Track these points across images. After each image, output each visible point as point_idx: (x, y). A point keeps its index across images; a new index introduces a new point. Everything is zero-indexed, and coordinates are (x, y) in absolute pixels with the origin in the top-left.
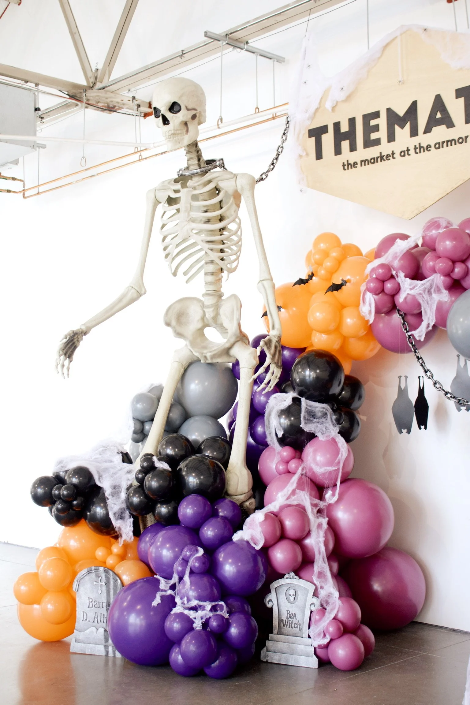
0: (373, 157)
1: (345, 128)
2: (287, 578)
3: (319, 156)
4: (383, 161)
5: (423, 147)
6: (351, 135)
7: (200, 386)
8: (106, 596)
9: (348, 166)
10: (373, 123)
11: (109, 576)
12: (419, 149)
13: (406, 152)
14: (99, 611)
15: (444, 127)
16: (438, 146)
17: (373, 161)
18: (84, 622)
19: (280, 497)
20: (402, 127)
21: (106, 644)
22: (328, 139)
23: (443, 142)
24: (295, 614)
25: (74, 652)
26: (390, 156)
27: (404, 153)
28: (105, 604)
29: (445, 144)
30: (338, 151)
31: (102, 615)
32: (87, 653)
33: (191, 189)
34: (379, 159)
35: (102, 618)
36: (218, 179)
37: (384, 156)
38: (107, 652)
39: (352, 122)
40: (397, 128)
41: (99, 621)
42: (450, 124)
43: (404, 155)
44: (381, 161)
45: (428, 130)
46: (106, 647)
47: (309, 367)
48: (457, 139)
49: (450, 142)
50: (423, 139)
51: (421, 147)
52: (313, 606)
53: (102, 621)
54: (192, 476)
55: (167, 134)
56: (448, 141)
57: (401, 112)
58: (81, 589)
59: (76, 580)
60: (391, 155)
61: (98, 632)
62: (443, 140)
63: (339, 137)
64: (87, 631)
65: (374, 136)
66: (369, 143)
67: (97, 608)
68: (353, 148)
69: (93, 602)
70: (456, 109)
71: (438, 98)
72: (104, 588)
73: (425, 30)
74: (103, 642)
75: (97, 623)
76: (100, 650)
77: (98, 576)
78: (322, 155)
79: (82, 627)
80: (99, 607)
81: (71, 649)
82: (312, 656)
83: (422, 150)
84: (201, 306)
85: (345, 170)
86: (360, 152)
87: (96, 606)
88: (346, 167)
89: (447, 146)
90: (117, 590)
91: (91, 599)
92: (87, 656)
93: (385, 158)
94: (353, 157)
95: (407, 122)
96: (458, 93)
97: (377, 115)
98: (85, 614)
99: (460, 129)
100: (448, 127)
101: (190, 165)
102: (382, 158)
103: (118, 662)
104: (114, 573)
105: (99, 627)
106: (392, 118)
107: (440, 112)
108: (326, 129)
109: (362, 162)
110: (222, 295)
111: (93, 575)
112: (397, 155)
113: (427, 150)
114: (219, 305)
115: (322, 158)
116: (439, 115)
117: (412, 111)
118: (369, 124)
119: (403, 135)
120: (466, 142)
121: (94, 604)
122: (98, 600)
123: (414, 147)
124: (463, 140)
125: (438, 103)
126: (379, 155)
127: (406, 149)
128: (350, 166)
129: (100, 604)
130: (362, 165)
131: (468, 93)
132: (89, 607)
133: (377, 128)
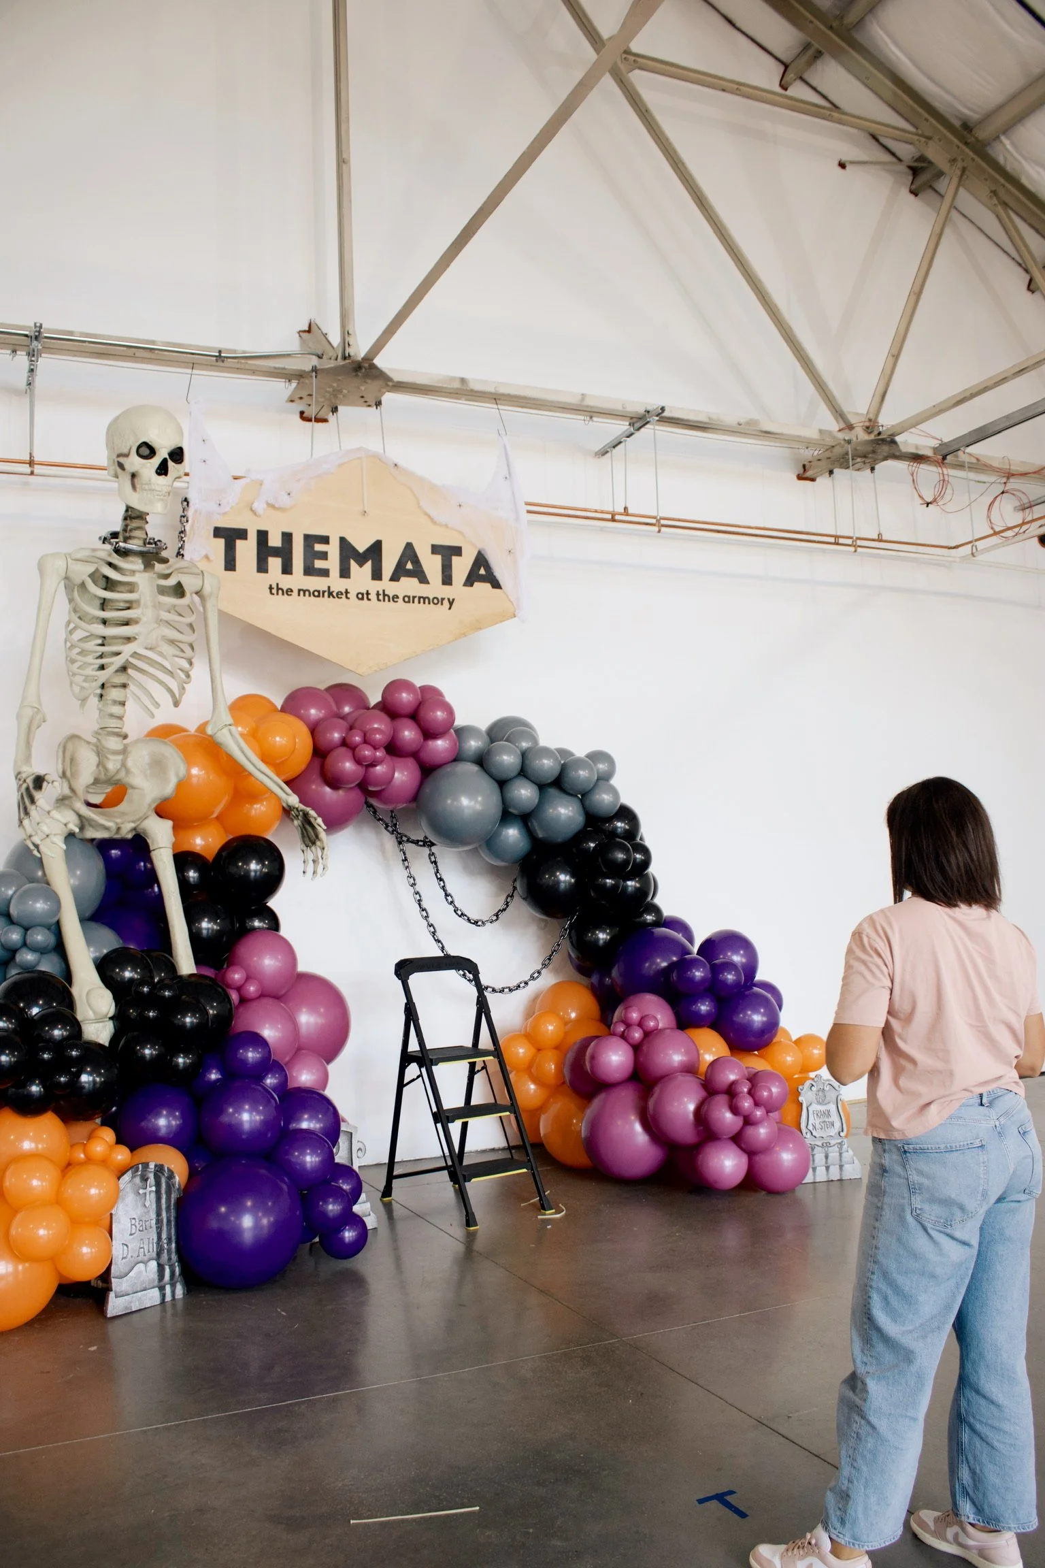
0: (318, 589)
1: (275, 541)
3: (230, 564)
4: (331, 597)
5: (388, 596)
6: (285, 552)
8: (155, 1210)
9: (276, 590)
10: (319, 547)
11: (161, 1174)
12: (383, 596)
13: (365, 596)
14: (145, 1235)
15: (415, 580)
16: (408, 599)
17: (318, 594)
18: (124, 1260)
20: (361, 565)
21: (162, 1283)
22: (246, 550)
23: (414, 597)
25: (115, 1315)
26: (342, 594)
27: (362, 596)
28: (154, 1222)
29: (416, 600)
30: (262, 567)
31: (151, 1239)
32: (133, 1310)
33: (155, 576)
34: (326, 594)
35: (151, 1245)
36: (181, 571)
37: (333, 592)
38: (163, 1296)
39: (287, 537)
40: (353, 563)
41: (146, 1251)
42: (423, 580)
43: (362, 599)
44: (329, 597)
45: (395, 578)
46: (162, 1289)
48: (430, 598)
49: (422, 599)
50: (386, 585)
51: (385, 595)
53: (151, 1250)
55: (164, 490)
56: (420, 598)
57: (361, 548)
58: (121, 1206)
60: (344, 594)
61: (148, 1269)
62: (414, 595)
63: (264, 550)
64: (132, 1274)
65: (319, 564)
66: (309, 571)
67: (142, 1231)
68: (287, 569)
69: (137, 1224)
70: (432, 565)
71: (409, 546)
72: (153, 1195)
73: (396, 465)
74: (156, 1283)
75: (145, 1255)
76: (152, 1298)
77: (144, 1179)
78: (235, 566)
79: (122, 1270)
80: (146, 1229)
81: (108, 1312)
82: (370, 1215)
83: (386, 598)
84: (93, 750)
85: (273, 594)
86: (298, 579)
87: (141, 1229)
88: (274, 591)
89: (419, 603)
90: (171, 1194)
91: (134, 1219)
92: (134, 1315)
93: (335, 594)
94: (286, 581)
95: (367, 561)
96: (435, 549)
97: (325, 540)
98: (125, 1247)
99: (435, 587)
100: (421, 582)
101: (134, 537)
102: (330, 594)
103: (180, 1305)
104: (168, 1168)
105: (149, 1261)
106: (348, 551)
107: (412, 563)
108: (242, 534)
109: (299, 590)
110: (125, 737)
111: (137, 1180)
112: (352, 595)
113: (394, 601)
114: (124, 752)
115: (235, 570)
116: (409, 566)
117: (375, 551)
118: (313, 547)
119: (361, 574)
120: (442, 604)
121: (138, 1227)
122: (144, 1219)
123: (376, 592)
124: (438, 601)
125: (409, 552)
126: (326, 589)
127: (365, 592)
128: (280, 592)
129: (147, 1223)
130: (299, 595)
131: (448, 553)
132: (131, 1235)
133: (324, 556)
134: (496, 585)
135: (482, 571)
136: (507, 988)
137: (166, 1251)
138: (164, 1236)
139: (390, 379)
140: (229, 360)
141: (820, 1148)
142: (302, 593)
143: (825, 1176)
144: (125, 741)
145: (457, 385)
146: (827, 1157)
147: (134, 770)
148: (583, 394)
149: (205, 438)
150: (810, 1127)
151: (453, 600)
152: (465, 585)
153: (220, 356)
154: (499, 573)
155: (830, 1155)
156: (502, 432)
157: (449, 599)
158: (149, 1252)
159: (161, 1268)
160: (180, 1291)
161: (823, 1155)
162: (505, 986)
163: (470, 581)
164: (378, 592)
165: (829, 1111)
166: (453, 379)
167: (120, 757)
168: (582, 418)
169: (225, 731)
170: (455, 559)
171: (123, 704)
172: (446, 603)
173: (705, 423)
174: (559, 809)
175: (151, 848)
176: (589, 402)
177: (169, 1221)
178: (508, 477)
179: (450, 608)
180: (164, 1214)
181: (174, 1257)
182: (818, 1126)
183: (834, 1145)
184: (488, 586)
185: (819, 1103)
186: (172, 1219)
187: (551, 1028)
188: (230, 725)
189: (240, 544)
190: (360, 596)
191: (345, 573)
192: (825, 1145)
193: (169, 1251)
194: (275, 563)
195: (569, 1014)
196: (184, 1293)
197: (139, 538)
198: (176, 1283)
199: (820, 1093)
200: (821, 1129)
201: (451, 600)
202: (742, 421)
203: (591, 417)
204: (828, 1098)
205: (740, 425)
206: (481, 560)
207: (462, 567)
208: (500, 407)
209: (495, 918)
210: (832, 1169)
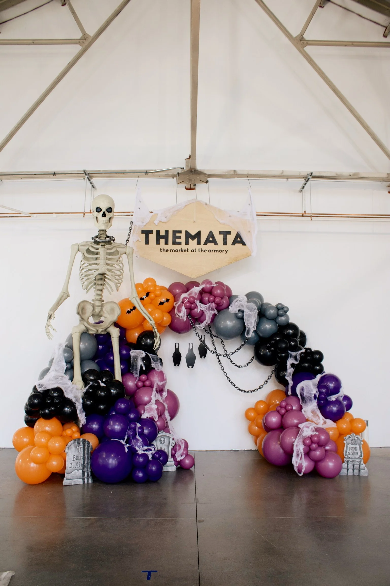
0: (177, 249)
1: (163, 233)
2: (160, 433)
3: (147, 242)
4: (182, 252)
5: (203, 250)
6: (166, 237)
7: (83, 345)
8: (83, 454)
9: (162, 250)
10: (178, 235)
11: (85, 442)
13: (194, 251)
14: (78, 461)
15: (213, 244)
16: (210, 251)
17: (177, 251)
18: (70, 468)
19: (153, 397)
20: (193, 240)
21: (84, 478)
22: (153, 237)
23: (212, 250)
24: (164, 449)
25: (65, 485)
26: (186, 251)
27: (193, 251)
28: (82, 458)
29: (213, 251)
30: (158, 243)
31: (81, 463)
32: (73, 484)
33: (106, 249)
34: (180, 251)
35: (81, 465)
36: (118, 246)
37: (183, 250)
38: (84, 482)
39: (167, 232)
40: (190, 239)
41: (79, 467)
42: (216, 244)
43: (193, 252)
44: (181, 252)
45: (205, 244)
46: (84, 479)
47: (149, 338)
48: (219, 250)
49: (216, 251)
50: (202, 246)
51: (201, 250)
52: (173, 444)
53: (80, 466)
54: (113, 390)
55: (105, 222)
56: (215, 250)
57: (193, 234)
58: (69, 451)
59: (67, 447)
60: (187, 251)
61: (79, 472)
62: (213, 249)
63: (159, 237)
64: (73, 473)
65: (178, 240)
66: (174, 243)
67: (78, 460)
68: (166, 243)
69: (76, 457)
70: (219, 238)
71: (211, 232)
72: (82, 449)
73: (206, 204)
74: (82, 477)
75: (78, 468)
76: (80, 481)
77: (79, 443)
78: (148, 243)
79: (69, 471)
80: (79, 459)
81: (63, 484)
82: (174, 466)
83: (202, 251)
84: (92, 306)
85: (162, 252)
86: (170, 246)
87: (77, 459)
88: (162, 251)
89: (214, 252)
90: (89, 449)
91: (75, 456)
92: (73, 486)
93: (183, 251)
94: (166, 247)
95: (195, 238)
96: (221, 233)
97: (180, 232)
98: (71, 464)
99: (221, 246)
100: (215, 245)
101: (102, 237)
102: (182, 251)
103: (90, 486)
104: (87, 441)
105: (79, 470)
106: (188, 235)
107: (212, 238)
108: (151, 232)
109: (171, 250)
110: (103, 301)
111: (76, 443)
112: (190, 251)
113: (205, 252)
114: (102, 306)
115: (148, 244)
116: (211, 239)
117: (198, 235)
118: (176, 235)
119: (193, 243)
120: (223, 252)
121: (76, 458)
122: (78, 456)
123: (198, 249)
124: (221, 251)
125: (211, 234)
126: (180, 249)
127: (194, 249)
128: (164, 251)
129: (79, 458)
130: (171, 252)
131: (225, 234)
132: (73, 460)
133: (180, 237)
134: (244, 244)
135: (239, 239)
136: (250, 391)
137: (86, 467)
138: (86, 462)
139: (205, 174)
140: (149, 173)
141: (351, 462)
142: (172, 251)
143: (352, 473)
144: (103, 303)
145: (232, 173)
146: (353, 466)
147: (105, 312)
148: (283, 171)
149: (140, 200)
150: (348, 453)
151: (227, 250)
152: (232, 245)
153: (146, 173)
154: (244, 240)
155: (355, 465)
156: (249, 188)
157: (226, 250)
158: (80, 467)
159: (84, 472)
160: (90, 481)
161: (352, 465)
162: (249, 390)
163: (234, 243)
164: (199, 249)
165: (356, 448)
166: (231, 171)
167: (100, 308)
168: (286, 179)
169: (134, 299)
170: (228, 236)
171: (101, 290)
172: (225, 252)
173: (335, 176)
174: (266, 325)
175: (112, 337)
176: (285, 174)
177: (88, 458)
178: (250, 204)
179: (226, 254)
180: (86, 455)
181: (89, 470)
182: (351, 453)
183: (357, 462)
184: (241, 244)
185: (352, 444)
186: (89, 457)
187: (262, 407)
188: (137, 297)
189: (150, 235)
190: (192, 251)
191: (187, 243)
192: (353, 461)
193: (87, 467)
194: (162, 241)
195: (276, 402)
196: (92, 482)
197: (103, 237)
198: (89, 478)
199: (354, 440)
200: (352, 455)
201: (226, 251)
202: (351, 174)
203: (288, 179)
204: (357, 442)
205: (350, 175)
206: (238, 236)
207: (230, 238)
208: (249, 179)
209: (247, 365)
210: (355, 470)
